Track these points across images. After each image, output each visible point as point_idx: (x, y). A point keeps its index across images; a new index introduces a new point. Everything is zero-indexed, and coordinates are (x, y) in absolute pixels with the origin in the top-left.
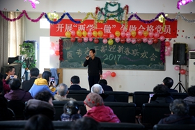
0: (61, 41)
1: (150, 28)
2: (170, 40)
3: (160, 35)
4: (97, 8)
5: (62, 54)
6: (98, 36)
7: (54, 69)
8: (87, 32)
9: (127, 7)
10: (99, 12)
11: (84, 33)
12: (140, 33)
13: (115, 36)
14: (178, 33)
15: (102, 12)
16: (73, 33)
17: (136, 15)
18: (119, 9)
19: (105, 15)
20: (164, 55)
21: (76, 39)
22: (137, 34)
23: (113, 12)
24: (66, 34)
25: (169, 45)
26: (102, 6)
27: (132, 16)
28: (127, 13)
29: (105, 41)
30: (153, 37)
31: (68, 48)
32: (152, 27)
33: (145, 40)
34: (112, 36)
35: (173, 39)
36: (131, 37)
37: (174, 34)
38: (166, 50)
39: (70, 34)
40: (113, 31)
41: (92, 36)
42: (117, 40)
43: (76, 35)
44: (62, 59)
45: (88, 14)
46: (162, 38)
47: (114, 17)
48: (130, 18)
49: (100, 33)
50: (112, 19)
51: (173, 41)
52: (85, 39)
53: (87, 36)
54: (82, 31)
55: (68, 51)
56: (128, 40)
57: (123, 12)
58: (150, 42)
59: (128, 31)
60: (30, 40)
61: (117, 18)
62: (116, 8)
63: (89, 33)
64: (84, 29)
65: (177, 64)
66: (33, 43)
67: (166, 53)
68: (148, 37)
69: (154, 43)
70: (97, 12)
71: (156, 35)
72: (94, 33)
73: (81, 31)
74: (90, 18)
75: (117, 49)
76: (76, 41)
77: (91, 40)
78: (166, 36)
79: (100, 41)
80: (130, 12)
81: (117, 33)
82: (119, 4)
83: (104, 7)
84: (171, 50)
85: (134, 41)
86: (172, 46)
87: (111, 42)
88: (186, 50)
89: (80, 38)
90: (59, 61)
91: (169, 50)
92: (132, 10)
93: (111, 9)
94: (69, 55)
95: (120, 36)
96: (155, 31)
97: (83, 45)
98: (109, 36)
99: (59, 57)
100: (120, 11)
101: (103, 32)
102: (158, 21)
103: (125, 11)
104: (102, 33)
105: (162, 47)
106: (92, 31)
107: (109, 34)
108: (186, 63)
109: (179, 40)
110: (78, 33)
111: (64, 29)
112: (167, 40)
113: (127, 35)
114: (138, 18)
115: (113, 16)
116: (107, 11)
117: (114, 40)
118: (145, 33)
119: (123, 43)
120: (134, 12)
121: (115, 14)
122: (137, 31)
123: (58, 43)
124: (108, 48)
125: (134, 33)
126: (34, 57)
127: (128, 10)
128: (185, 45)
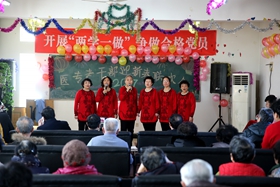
0: (51, 60)
1: (179, 41)
2: (206, 58)
3: (193, 51)
4: (97, 13)
5: (52, 78)
6: (104, 53)
7: (40, 101)
8: (89, 46)
9: (139, 11)
10: (99, 17)
11: (84, 48)
12: (164, 48)
13: (129, 53)
14: (217, 48)
15: (104, 19)
16: (68, 47)
17: (152, 23)
18: (128, 13)
19: (108, 23)
20: (198, 80)
21: (73, 57)
22: (160, 50)
23: (120, 18)
24: (59, 50)
25: (205, 65)
26: (104, 9)
27: (147, 24)
28: (139, 20)
29: (114, 60)
30: (183, 54)
31: (61, 70)
32: (181, 39)
33: (171, 58)
34: (124, 53)
35: (210, 57)
36: (152, 53)
37: (212, 50)
38: (201, 73)
39: (63, 50)
40: (126, 45)
41: (97, 52)
42: (132, 58)
43: (73, 51)
44: (52, 85)
45: (85, 21)
46: (195, 56)
47: (121, 26)
48: (143, 28)
49: (107, 49)
50: (118, 28)
51: (210, 60)
52: (86, 57)
53: (88, 52)
54: (82, 46)
55: (62, 74)
56: (147, 58)
57: (133, 18)
58: (178, 61)
59: (147, 45)
60: (5, 58)
61: (125, 27)
62: (123, 13)
63: (91, 49)
64: (84, 43)
65: (217, 92)
66: (9, 62)
67: (201, 77)
68: (176, 53)
69: (183, 62)
70: (96, 19)
71: (187, 51)
72: (99, 49)
73: (80, 46)
74: (87, 27)
75: (131, 71)
76: (73, 60)
77: (94, 58)
78: (202, 52)
79: (107, 60)
80: (143, 18)
81: (132, 49)
82: (128, 7)
83: (106, 10)
84: (207, 73)
85: (155, 60)
86: (210, 67)
87: (122, 61)
88: (228, 72)
89: (79, 56)
90: (48, 89)
91: (205, 73)
92: (147, 16)
93: (117, 13)
94: (63, 79)
95: (136, 53)
96: (185, 46)
97: (83, 65)
98: (120, 53)
99: (48, 83)
100: (130, 17)
101: (112, 46)
102: (188, 32)
103: (137, 17)
104: (110, 48)
105: (195, 68)
106: (96, 46)
107: (120, 50)
108: (228, 91)
109: (219, 58)
110: (76, 48)
111: (55, 43)
112: (203, 58)
113: (146, 50)
114: (155, 26)
115: (120, 24)
116: (111, 17)
117: (127, 58)
118: (171, 49)
119: (141, 62)
120: (150, 19)
121: (122, 21)
122: (160, 46)
123: (47, 62)
124: (119, 70)
125: (155, 49)
126: (11, 83)
127: (140, 16)
128: (227, 66)
